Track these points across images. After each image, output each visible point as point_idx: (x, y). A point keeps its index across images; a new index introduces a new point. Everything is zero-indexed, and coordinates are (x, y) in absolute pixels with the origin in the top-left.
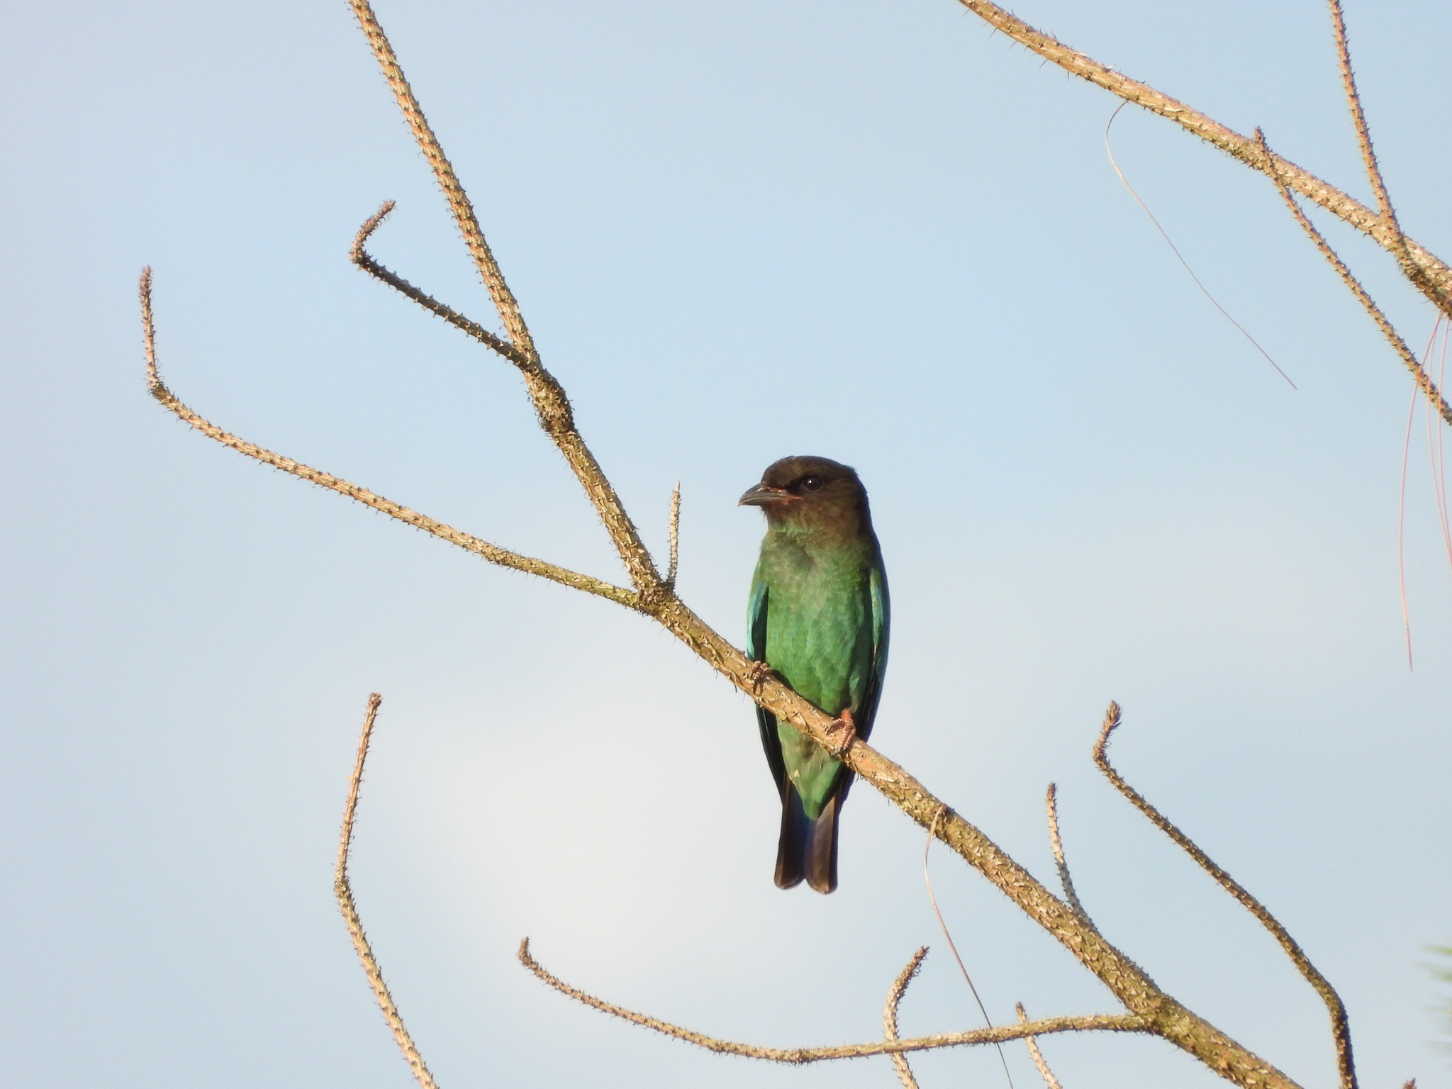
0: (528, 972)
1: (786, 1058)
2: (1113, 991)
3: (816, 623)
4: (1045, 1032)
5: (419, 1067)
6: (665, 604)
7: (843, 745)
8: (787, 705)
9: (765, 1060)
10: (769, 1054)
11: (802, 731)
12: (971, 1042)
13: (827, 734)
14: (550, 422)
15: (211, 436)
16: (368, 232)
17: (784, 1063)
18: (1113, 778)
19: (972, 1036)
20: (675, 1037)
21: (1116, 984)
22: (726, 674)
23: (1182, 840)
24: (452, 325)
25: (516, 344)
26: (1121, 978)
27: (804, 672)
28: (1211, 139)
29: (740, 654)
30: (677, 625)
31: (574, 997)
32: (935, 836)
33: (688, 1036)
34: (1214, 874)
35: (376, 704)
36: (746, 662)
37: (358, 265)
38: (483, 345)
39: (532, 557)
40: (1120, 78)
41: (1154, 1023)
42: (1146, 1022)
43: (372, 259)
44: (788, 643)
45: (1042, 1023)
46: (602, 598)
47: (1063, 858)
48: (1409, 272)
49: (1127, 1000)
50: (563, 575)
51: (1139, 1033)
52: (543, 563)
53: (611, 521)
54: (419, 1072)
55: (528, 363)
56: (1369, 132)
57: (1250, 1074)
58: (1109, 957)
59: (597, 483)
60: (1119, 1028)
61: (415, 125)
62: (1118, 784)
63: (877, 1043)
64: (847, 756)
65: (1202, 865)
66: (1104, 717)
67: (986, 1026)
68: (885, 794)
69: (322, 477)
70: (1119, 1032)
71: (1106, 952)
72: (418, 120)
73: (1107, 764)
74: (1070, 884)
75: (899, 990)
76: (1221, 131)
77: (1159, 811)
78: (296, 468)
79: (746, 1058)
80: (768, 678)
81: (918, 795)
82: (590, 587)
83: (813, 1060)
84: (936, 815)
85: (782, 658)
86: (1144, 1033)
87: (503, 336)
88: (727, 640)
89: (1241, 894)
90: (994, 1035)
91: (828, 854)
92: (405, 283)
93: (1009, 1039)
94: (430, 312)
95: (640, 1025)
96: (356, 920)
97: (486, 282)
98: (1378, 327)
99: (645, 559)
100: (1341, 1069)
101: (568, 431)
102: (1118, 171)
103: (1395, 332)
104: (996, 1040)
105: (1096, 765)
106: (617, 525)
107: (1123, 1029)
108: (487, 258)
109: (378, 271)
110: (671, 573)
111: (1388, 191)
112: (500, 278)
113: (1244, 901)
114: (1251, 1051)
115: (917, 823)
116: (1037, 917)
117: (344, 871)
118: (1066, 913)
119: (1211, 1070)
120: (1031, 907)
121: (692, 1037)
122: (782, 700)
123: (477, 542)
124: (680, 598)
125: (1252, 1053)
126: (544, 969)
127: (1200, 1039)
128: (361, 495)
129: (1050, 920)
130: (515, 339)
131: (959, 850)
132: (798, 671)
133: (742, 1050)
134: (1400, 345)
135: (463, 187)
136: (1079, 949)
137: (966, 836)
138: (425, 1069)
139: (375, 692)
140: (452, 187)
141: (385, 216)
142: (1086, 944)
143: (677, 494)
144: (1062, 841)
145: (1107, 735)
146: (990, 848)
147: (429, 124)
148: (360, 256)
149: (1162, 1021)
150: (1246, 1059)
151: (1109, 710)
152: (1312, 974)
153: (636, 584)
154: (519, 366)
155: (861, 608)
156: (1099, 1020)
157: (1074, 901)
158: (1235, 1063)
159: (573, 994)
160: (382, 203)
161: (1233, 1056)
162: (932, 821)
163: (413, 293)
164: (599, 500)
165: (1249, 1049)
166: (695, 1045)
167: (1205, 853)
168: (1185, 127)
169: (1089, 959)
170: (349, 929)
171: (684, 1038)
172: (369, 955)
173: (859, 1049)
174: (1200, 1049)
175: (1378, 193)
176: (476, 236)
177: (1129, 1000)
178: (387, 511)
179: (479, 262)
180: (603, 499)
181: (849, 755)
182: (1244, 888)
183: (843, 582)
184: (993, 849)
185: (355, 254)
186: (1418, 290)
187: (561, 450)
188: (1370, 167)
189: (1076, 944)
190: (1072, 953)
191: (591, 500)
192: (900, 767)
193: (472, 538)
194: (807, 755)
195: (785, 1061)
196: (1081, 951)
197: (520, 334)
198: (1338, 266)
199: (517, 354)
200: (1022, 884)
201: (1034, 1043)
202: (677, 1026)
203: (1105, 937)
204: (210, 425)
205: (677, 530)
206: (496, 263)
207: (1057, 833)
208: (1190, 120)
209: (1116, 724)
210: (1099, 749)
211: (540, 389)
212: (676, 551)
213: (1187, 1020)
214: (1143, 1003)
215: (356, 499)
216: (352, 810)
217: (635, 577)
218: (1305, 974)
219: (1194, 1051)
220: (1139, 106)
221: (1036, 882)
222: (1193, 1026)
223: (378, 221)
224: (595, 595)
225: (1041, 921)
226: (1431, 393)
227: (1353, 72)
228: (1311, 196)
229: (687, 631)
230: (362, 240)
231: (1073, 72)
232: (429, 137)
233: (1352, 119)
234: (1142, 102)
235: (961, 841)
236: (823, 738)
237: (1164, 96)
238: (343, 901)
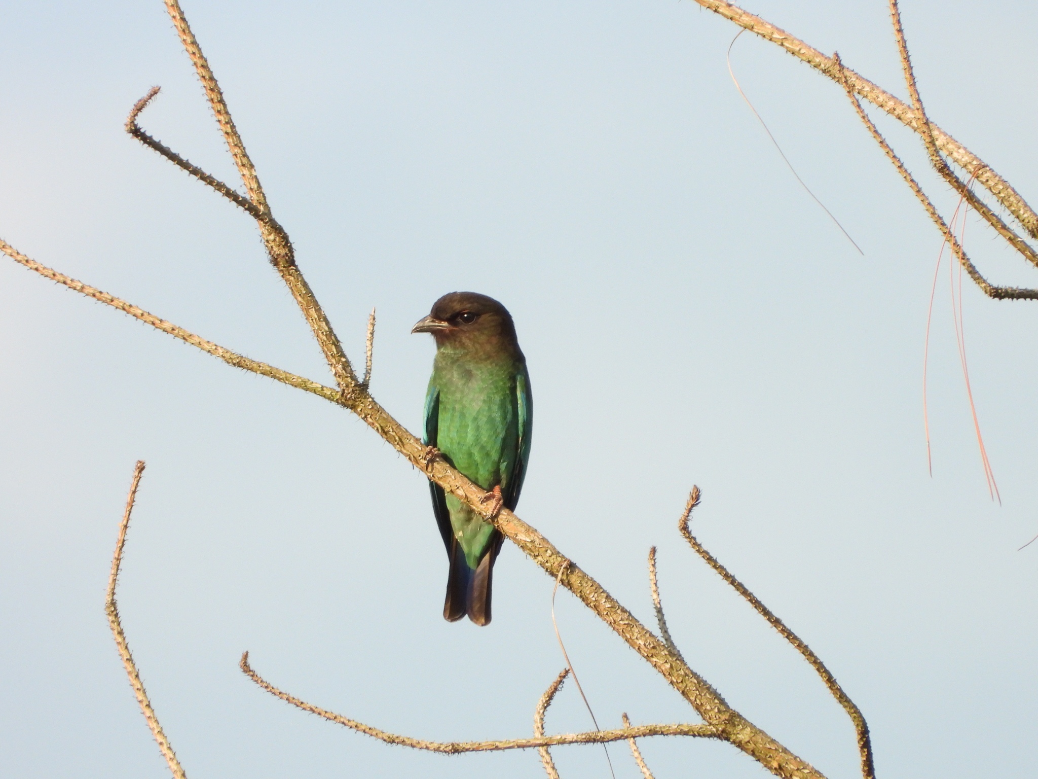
0: (247, 678)
1: (441, 749)
2: (693, 706)
3: (475, 419)
4: (640, 736)
5: (165, 746)
6: (360, 401)
7: (493, 512)
8: (451, 480)
9: (426, 750)
10: (429, 745)
11: (462, 500)
12: (583, 742)
13: (481, 503)
14: (276, 259)
15: (19, 262)
16: (140, 110)
17: (440, 753)
18: (694, 544)
19: (584, 737)
20: (357, 730)
21: (696, 700)
22: (406, 455)
23: (745, 592)
24: (202, 183)
25: (252, 198)
26: (699, 697)
27: (466, 456)
28: (807, 60)
29: (417, 440)
30: (369, 416)
31: (281, 698)
32: (561, 584)
33: (367, 730)
34: (769, 620)
35: (141, 469)
36: (421, 447)
37: (131, 134)
38: (226, 199)
39: (260, 361)
40: (740, 11)
41: (723, 731)
42: (717, 730)
43: (142, 131)
44: (453, 434)
45: (638, 729)
46: (312, 394)
47: (659, 603)
48: (937, 166)
49: (703, 713)
50: (283, 376)
51: (711, 739)
52: (268, 366)
53: (321, 335)
54: (164, 749)
55: (261, 213)
56: (911, 58)
57: (796, 773)
58: (690, 680)
59: (311, 307)
60: (697, 734)
61: (180, 29)
62: (697, 549)
63: (512, 740)
64: (496, 520)
65: (760, 612)
66: (688, 497)
67: (594, 729)
68: (524, 550)
69: (102, 295)
70: (696, 737)
71: (688, 676)
72: (183, 26)
73: (689, 533)
74: (665, 623)
75: (547, 701)
76: (815, 54)
77: (728, 570)
78: (83, 288)
79: (412, 748)
80: (438, 459)
81: (549, 552)
82: (304, 385)
83: (462, 751)
84: (562, 568)
85: (449, 446)
86: (715, 739)
87: (242, 192)
88: (408, 429)
89: (790, 635)
90: (601, 737)
91: (485, 595)
92: (167, 149)
93: (612, 740)
94: (186, 172)
95: (331, 721)
96: (121, 633)
97: (232, 150)
98: (923, 207)
99: (347, 365)
100: (864, 771)
101: (290, 266)
102: (736, 82)
103: (936, 211)
104: (603, 740)
105: (681, 533)
106: (325, 339)
107: (699, 735)
108: (232, 132)
109: (147, 140)
110: (366, 377)
111: (923, 103)
112: (242, 148)
113: (792, 641)
114: (797, 755)
115: (547, 573)
116: (637, 648)
117: (113, 596)
118: (659, 645)
119: (765, 768)
120: (633, 640)
121: (371, 731)
122: (448, 476)
123: (219, 348)
124: (372, 396)
125: (798, 757)
126: (259, 676)
127: (758, 745)
128: (132, 310)
129: (646, 650)
130: (252, 195)
131: (579, 595)
132: (461, 456)
133: (408, 742)
134: (940, 221)
135: (216, 78)
136: (668, 674)
137: (585, 584)
138: (170, 748)
139: (140, 460)
140: (207, 77)
141: (153, 98)
142: (673, 670)
143: (373, 317)
144: (659, 590)
145: (690, 511)
146: (602, 594)
147: (191, 29)
148: (133, 128)
149: (729, 730)
150: (793, 761)
151: (692, 492)
152: (843, 698)
153: (339, 384)
154: (254, 215)
155: (510, 407)
156: (682, 728)
157: (667, 637)
158: (784, 765)
159: (280, 695)
160: (151, 88)
161: (783, 759)
162: (558, 572)
163: (173, 157)
164: (312, 320)
165: (796, 754)
166: (372, 737)
167: (762, 603)
168: (788, 50)
169: (675, 681)
170: (115, 639)
171: (364, 731)
172: (130, 660)
173: (498, 744)
174: (758, 752)
175: (916, 105)
176: (225, 115)
177: (705, 713)
178: (151, 323)
179: (226, 136)
180: (316, 319)
181: (497, 520)
182: (792, 631)
183: (496, 388)
184: (605, 595)
185: (129, 127)
186: (944, 180)
187: (284, 281)
188: (911, 85)
189: (665, 669)
190: (663, 676)
191: (306, 319)
192: (536, 530)
193: (216, 345)
194: (469, 520)
195: (441, 751)
196: (669, 674)
197: (256, 191)
198: (894, 160)
199: (253, 207)
200: (626, 622)
201: (635, 744)
202: (359, 722)
203: (689, 665)
204: (18, 253)
205: (372, 344)
206: (239, 137)
207: (656, 584)
208: (792, 45)
209: (697, 502)
210: (683, 521)
211: (270, 234)
212: (371, 360)
213: (748, 730)
214: (715, 716)
215: (128, 313)
216: (121, 549)
217: (338, 379)
218: (837, 698)
219: (753, 754)
220: (754, 33)
221: (637, 621)
222: (753, 734)
223: (147, 101)
224: (308, 392)
225: (640, 651)
226: (963, 259)
227: (899, 12)
228: (882, 106)
229: (377, 421)
230: (135, 116)
231: (705, 6)
232: (190, 38)
233: (897, 48)
234: (756, 30)
235: (581, 588)
236: (478, 507)
237: (773, 26)
238: (112, 618)
